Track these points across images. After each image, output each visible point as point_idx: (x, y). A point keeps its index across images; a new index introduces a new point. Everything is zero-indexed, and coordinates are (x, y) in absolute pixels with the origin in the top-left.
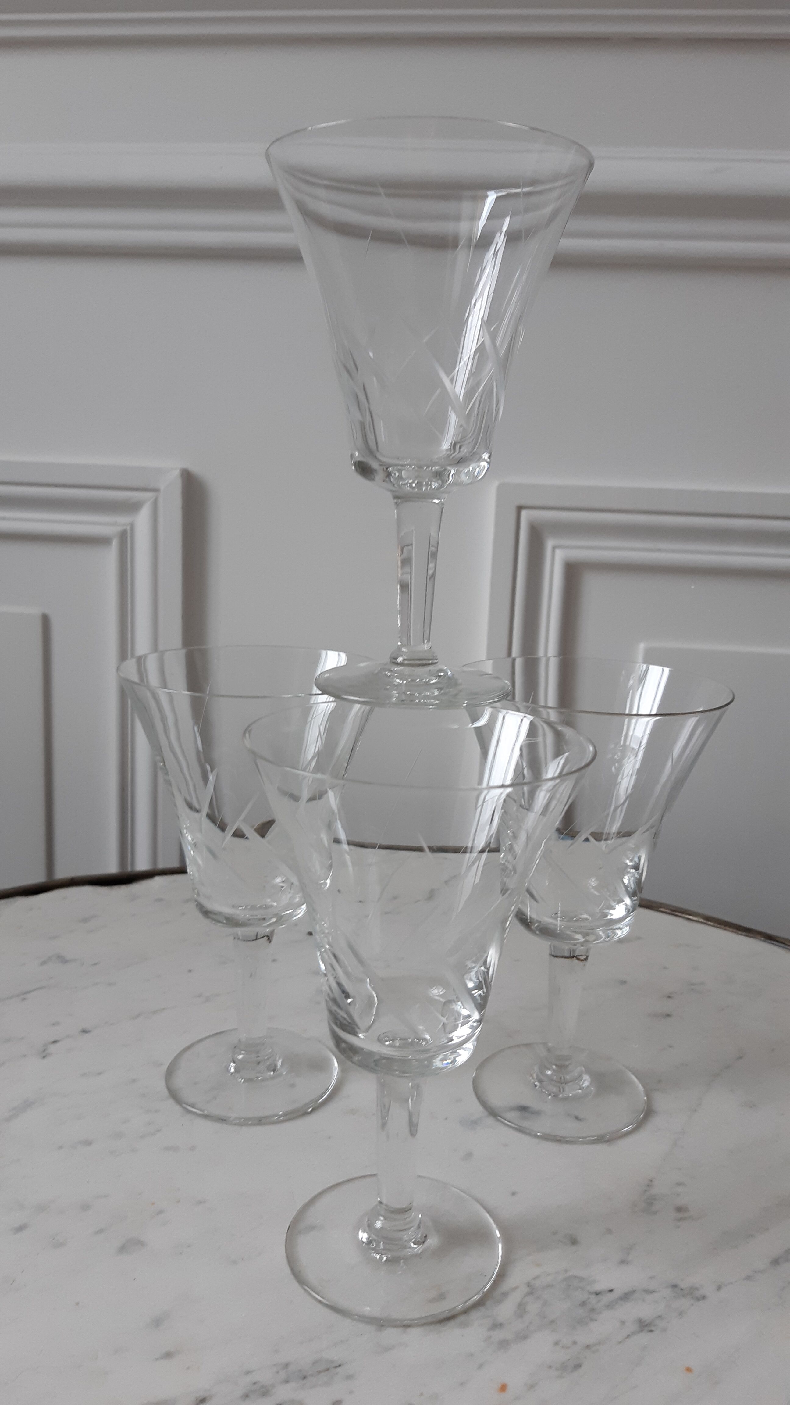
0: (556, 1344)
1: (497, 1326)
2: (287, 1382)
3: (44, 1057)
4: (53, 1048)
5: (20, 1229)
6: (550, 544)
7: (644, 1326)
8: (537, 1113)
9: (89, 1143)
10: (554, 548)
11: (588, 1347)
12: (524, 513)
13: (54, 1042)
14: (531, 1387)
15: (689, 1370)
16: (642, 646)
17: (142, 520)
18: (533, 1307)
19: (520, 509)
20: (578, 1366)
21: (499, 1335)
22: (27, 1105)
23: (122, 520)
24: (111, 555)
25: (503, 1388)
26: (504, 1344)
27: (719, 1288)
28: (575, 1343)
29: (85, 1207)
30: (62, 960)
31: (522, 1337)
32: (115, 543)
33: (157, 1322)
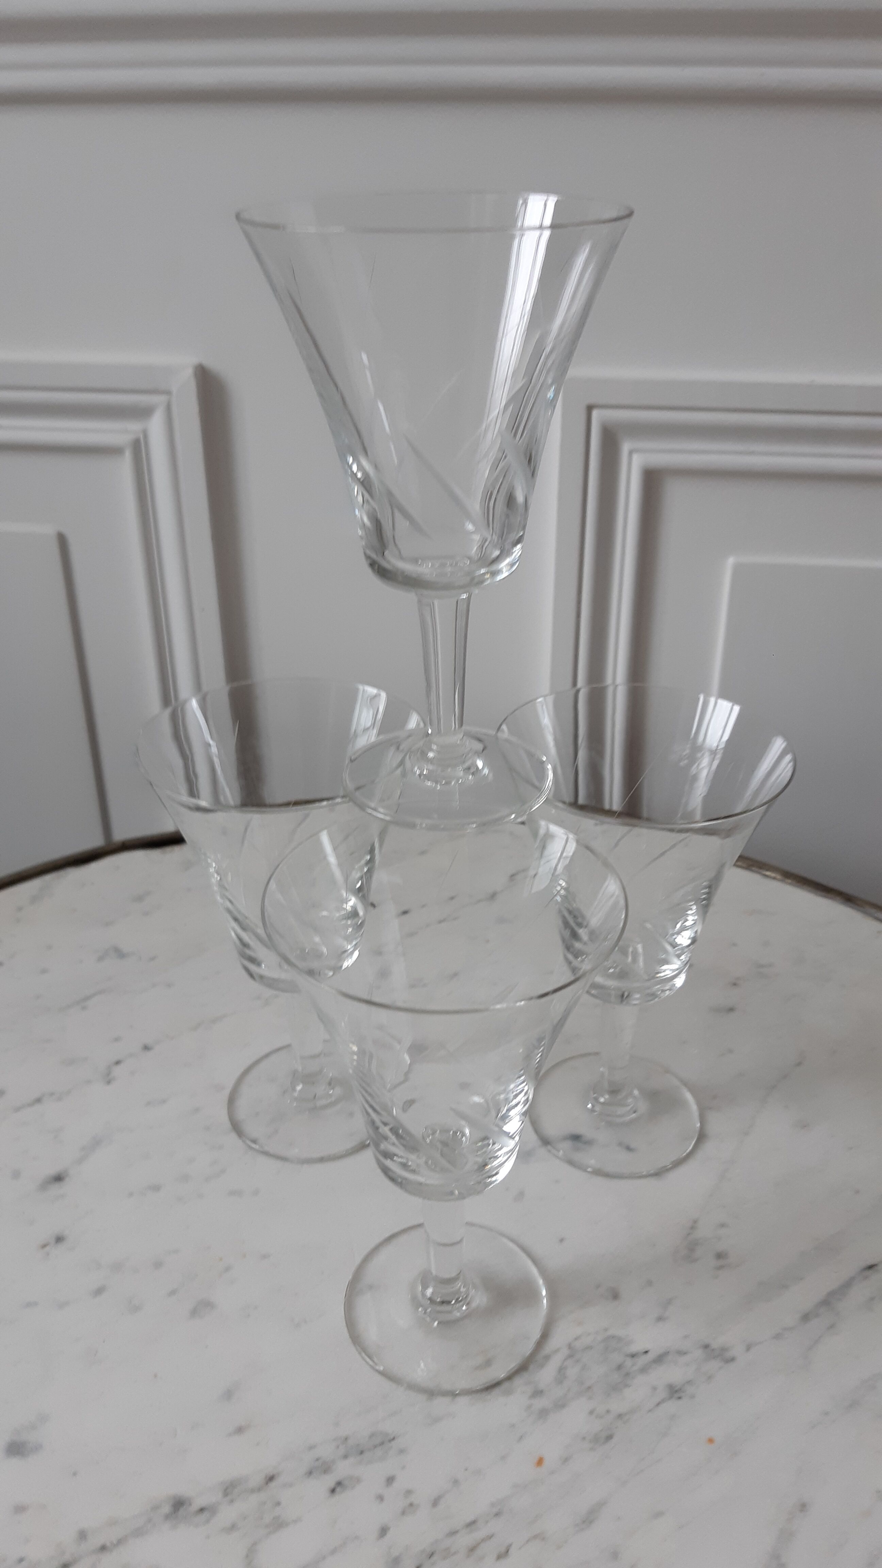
0: (591, 1412)
1: (538, 1393)
2: (346, 1457)
3: (109, 1082)
4: (117, 1071)
5: (99, 1291)
6: (626, 447)
7: (675, 1392)
8: (589, 1143)
9: (156, 1188)
10: (631, 453)
11: (620, 1416)
12: (595, 413)
13: (118, 1063)
14: (566, 1460)
15: (711, 1441)
16: (731, 561)
17: (156, 426)
18: (573, 1372)
19: (590, 409)
20: (609, 1437)
21: (540, 1403)
22: (96, 1143)
23: (133, 427)
24: (125, 466)
25: (540, 1462)
26: (543, 1413)
27: (748, 1348)
28: (608, 1412)
29: (158, 1265)
30: (120, 954)
31: (560, 1405)
32: (128, 455)
33: (229, 1395)
